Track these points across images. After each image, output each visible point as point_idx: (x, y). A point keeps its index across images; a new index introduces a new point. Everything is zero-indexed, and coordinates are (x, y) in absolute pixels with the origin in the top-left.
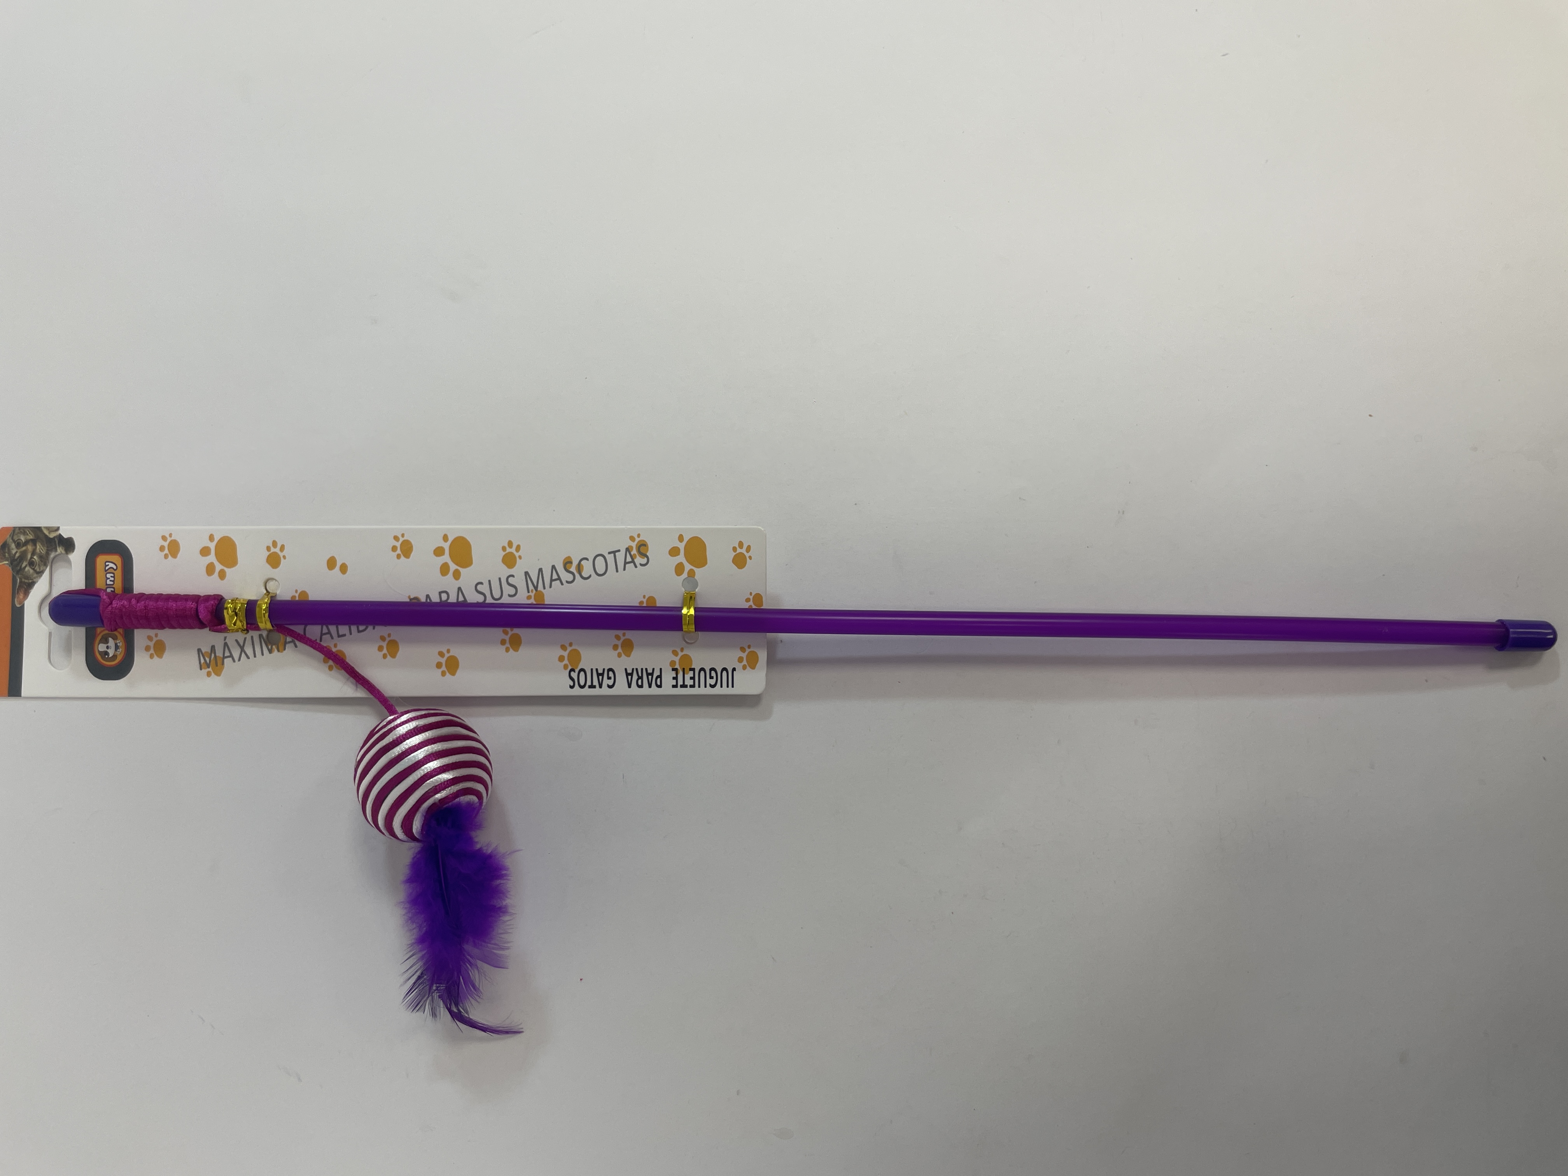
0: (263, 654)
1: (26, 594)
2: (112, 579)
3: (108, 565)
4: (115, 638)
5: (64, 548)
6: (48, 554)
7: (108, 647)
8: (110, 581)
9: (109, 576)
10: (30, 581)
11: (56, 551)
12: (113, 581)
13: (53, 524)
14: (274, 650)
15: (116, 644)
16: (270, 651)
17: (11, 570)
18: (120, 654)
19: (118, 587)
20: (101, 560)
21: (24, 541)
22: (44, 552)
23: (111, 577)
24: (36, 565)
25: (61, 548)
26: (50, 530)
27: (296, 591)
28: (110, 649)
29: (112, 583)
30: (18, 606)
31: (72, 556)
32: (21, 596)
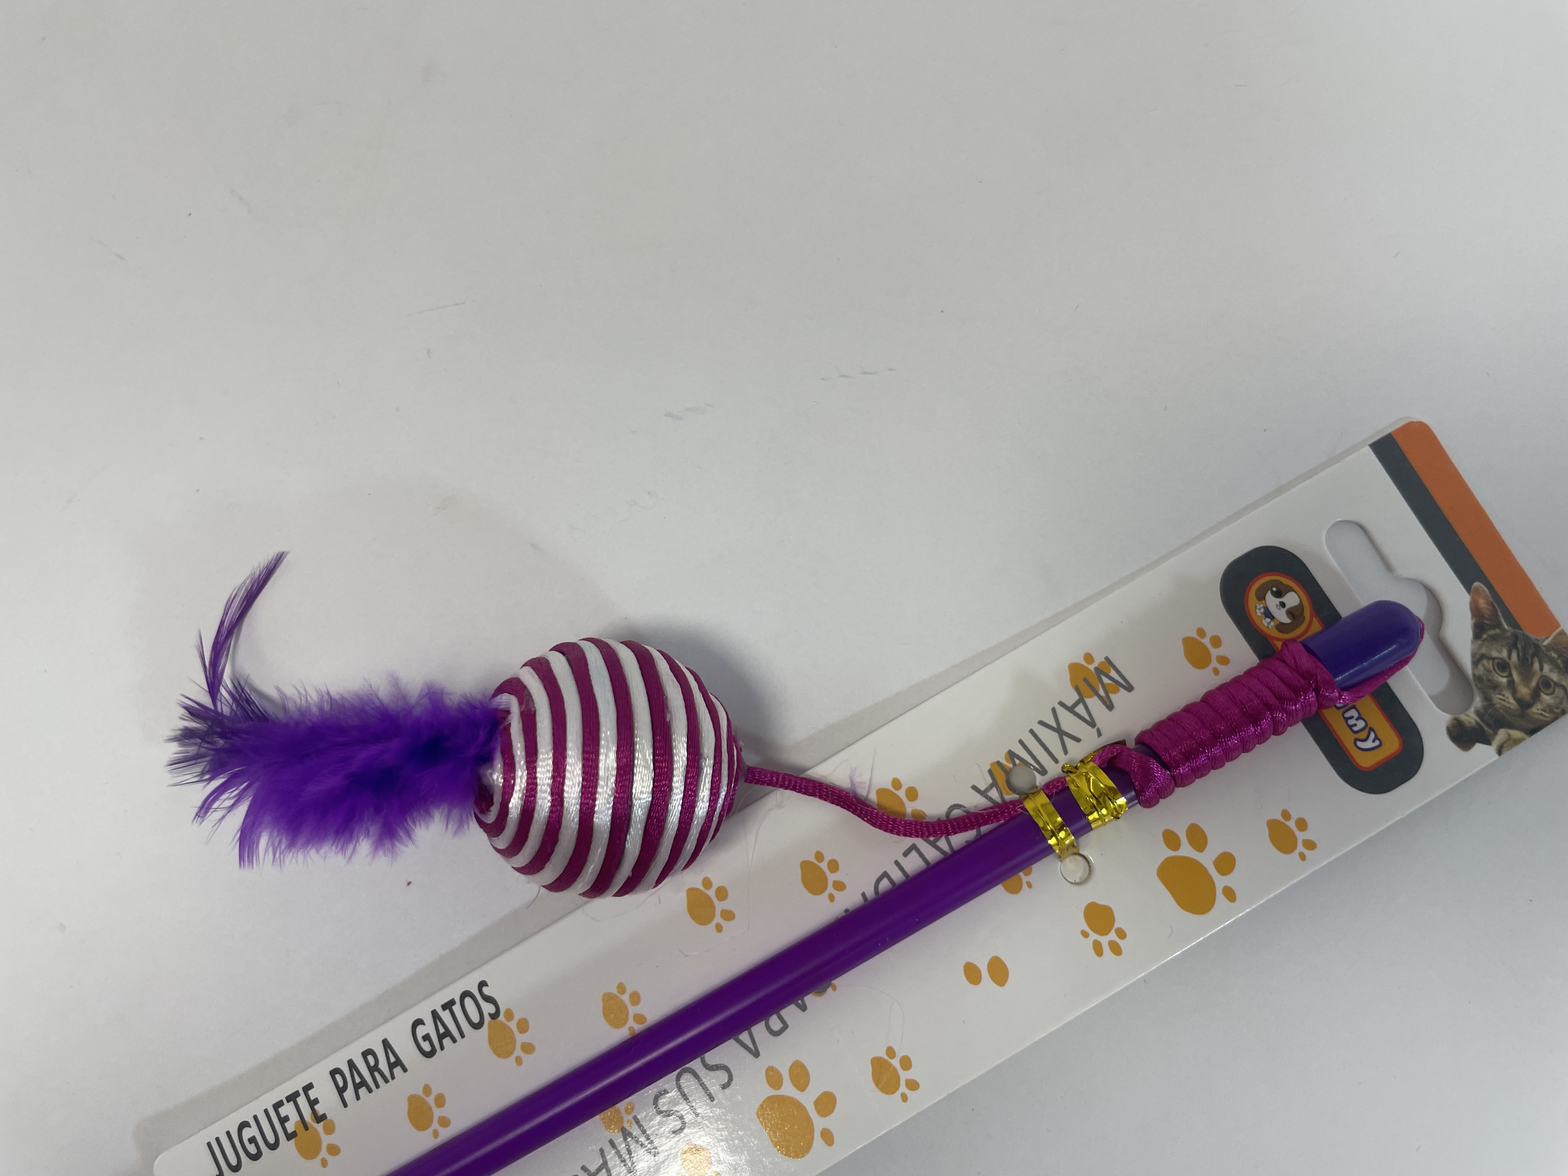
0: (1021, 742)
1: (1476, 611)
2: (1351, 722)
3: (1374, 741)
4: (1281, 627)
5: (1468, 725)
6: (1487, 699)
7: (1283, 605)
8: (1352, 717)
9: (1361, 724)
10: (1485, 636)
11: (1477, 713)
12: (1347, 719)
13: (1513, 754)
14: (1006, 760)
15: (1272, 618)
16: (1011, 755)
17: (1530, 635)
18: (1256, 606)
19: (1332, 716)
20: (1392, 744)
21: (1542, 694)
22: (1496, 698)
23: (1355, 725)
24: (1494, 669)
25: (1473, 721)
26: (1511, 742)
27: (1029, 885)
28: (1277, 605)
29: (1347, 715)
30: (1476, 584)
31: (1445, 719)
32: (1482, 603)
